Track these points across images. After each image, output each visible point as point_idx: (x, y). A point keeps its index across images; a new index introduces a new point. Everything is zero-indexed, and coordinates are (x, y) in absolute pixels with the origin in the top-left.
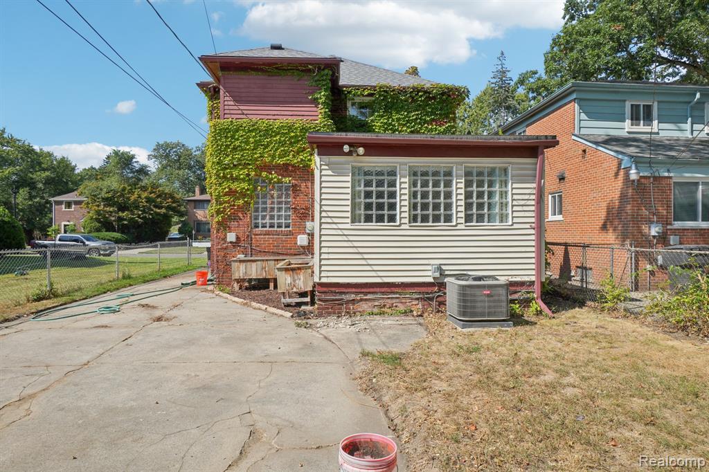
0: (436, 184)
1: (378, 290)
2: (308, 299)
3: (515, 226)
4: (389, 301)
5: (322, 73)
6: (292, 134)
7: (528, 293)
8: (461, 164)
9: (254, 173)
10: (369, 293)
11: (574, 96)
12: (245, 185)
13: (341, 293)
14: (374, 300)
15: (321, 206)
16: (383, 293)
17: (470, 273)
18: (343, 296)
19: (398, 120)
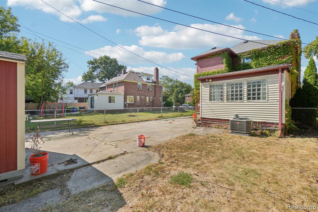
0: (237, 88)
1: (217, 121)
3: (269, 101)
4: (221, 124)
5: (224, 53)
7: (276, 127)
8: (245, 80)
10: (215, 121)
13: (207, 121)
14: (216, 124)
15: (202, 97)
16: (219, 122)
17: (249, 118)
18: (208, 122)
19: (262, 60)
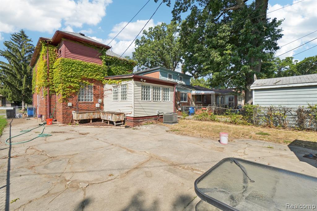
2: (123, 123)
4: (149, 121)
6: (95, 69)
9: (80, 81)
10: (145, 119)
11: (159, 70)
12: (77, 85)
15: (134, 95)
18: (139, 120)
19: (119, 68)
